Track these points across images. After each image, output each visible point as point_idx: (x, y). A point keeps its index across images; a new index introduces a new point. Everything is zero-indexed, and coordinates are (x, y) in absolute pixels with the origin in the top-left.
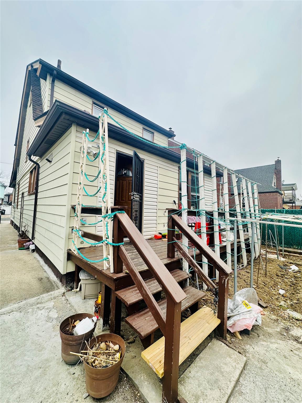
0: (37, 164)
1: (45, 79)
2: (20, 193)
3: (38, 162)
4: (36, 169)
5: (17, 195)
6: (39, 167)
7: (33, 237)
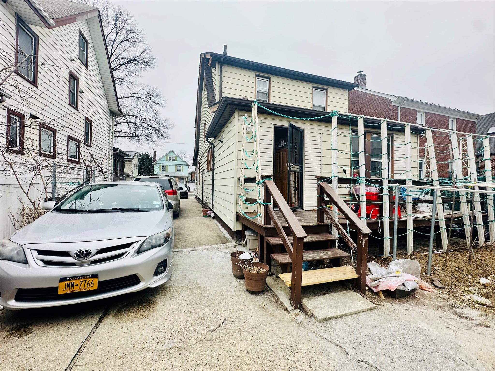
0: (213, 144)
1: (215, 67)
2: (201, 170)
3: (213, 143)
4: (212, 149)
5: (198, 173)
6: (214, 147)
7: (213, 207)
